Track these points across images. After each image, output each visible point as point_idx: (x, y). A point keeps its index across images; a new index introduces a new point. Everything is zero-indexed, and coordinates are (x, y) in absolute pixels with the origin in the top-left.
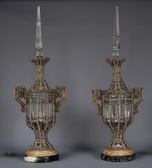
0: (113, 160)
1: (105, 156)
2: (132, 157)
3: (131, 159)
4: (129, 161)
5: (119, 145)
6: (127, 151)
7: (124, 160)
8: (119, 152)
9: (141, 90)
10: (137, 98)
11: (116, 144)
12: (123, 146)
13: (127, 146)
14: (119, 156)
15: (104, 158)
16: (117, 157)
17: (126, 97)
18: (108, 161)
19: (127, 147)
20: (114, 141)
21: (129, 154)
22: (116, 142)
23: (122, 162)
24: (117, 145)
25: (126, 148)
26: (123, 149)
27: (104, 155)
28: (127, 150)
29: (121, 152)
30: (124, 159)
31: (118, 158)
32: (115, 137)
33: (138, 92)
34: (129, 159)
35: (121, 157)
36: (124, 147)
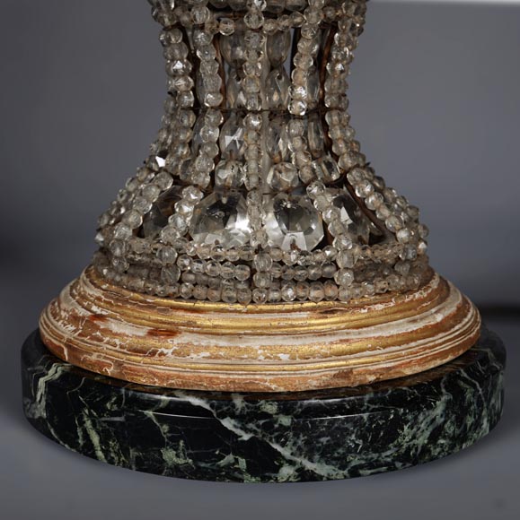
0: (169, 455)
1: (54, 372)
3: (437, 433)
4: (414, 459)
5: (272, 225)
6: (387, 318)
7: (326, 455)
8: (257, 332)
11: (224, 205)
12: (326, 243)
13: (380, 237)
14: (253, 396)
15: (40, 411)
19: (386, 253)
20: (202, 163)
21: (411, 362)
22: (225, 175)
24: (241, 225)
25: (363, 272)
26: (324, 280)
27: (52, 357)
28: (385, 294)
29: (293, 333)
30: (339, 434)
31: (242, 419)
32: (210, 99)
34: (415, 434)
35: (288, 401)
36: (345, 249)
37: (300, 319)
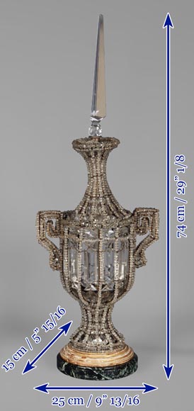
0: (86, 376)
1: (66, 364)
2: (129, 369)
3: (125, 373)
4: (122, 377)
5: (100, 340)
6: (118, 355)
7: (109, 376)
8: (98, 358)
9: (153, 215)
10: (144, 232)
11: (93, 337)
12: (108, 344)
13: (116, 342)
14: (98, 368)
15: (63, 369)
16: (93, 368)
17: (117, 236)
18: (73, 376)
19: (118, 344)
20: (89, 331)
21: (121, 362)
22: (92, 333)
23: (106, 379)
24: (96, 340)
25: (114, 348)
26: (108, 349)
27: (65, 361)
28: (117, 351)
29: (104, 358)
30: (111, 373)
31: (97, 371)
32: (90, 320)
33: (147, 219)
34: (122, 373)
35: (103, 368)
36: (111, 344)
37: (105, 356)
